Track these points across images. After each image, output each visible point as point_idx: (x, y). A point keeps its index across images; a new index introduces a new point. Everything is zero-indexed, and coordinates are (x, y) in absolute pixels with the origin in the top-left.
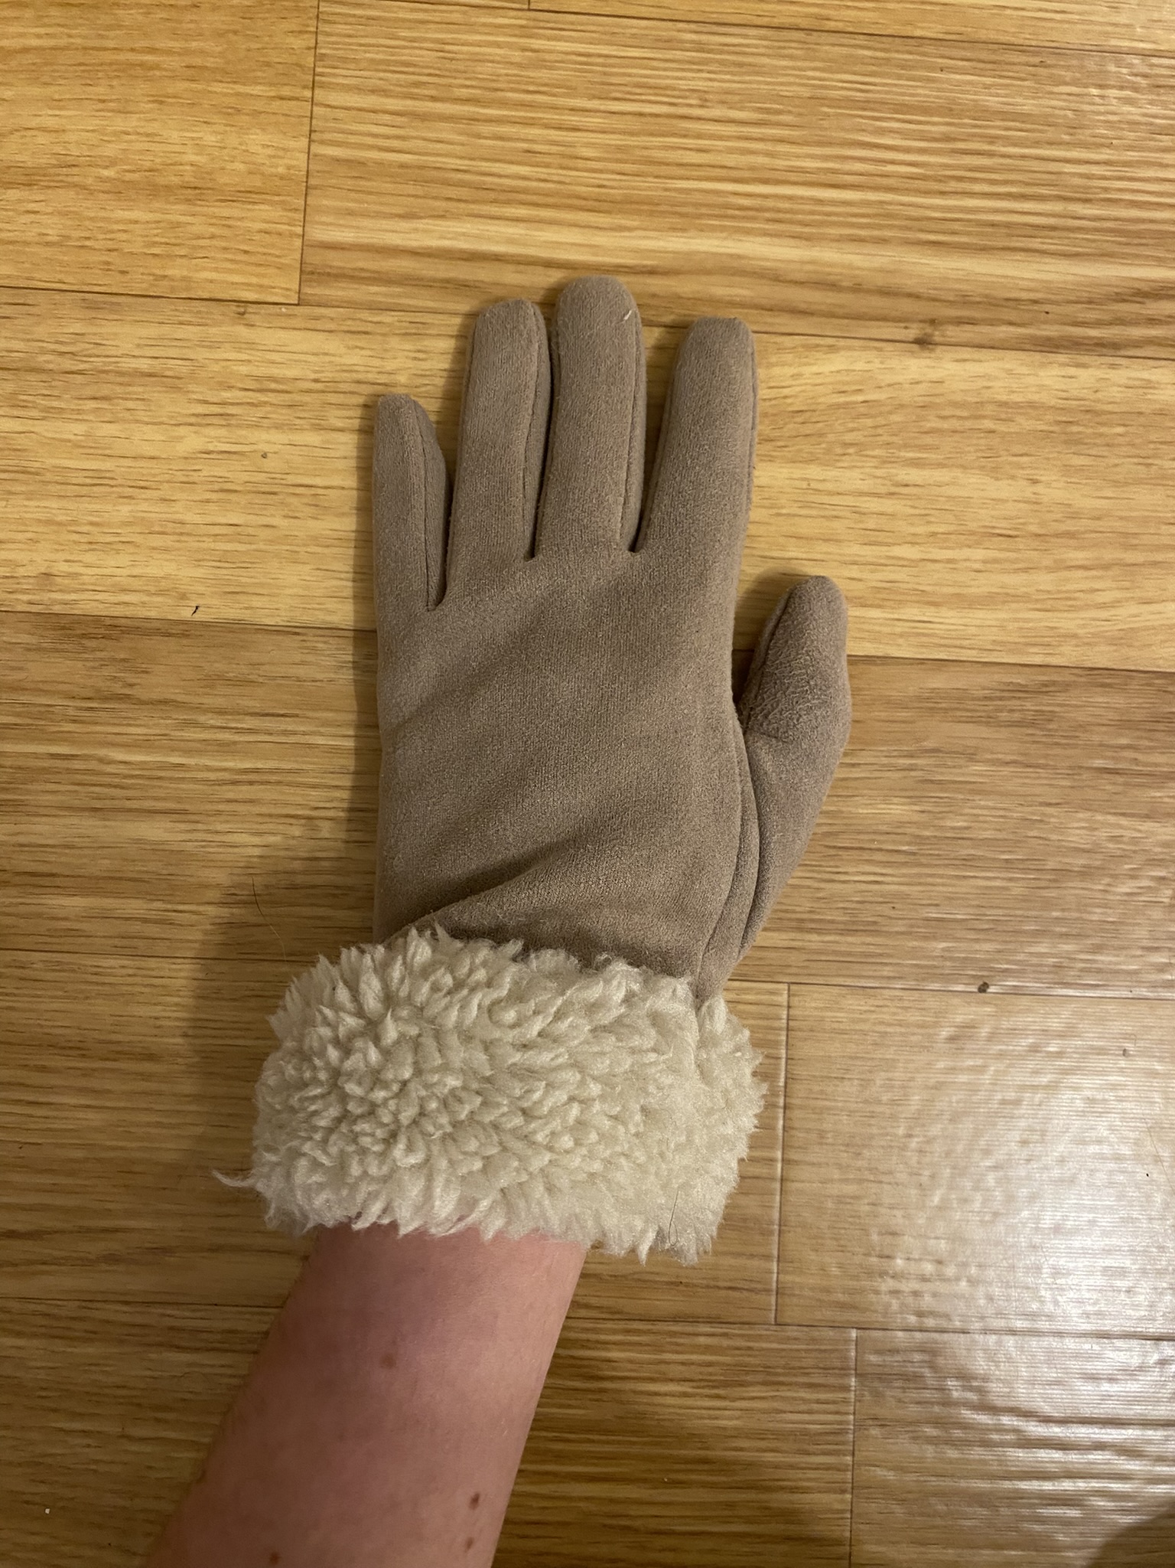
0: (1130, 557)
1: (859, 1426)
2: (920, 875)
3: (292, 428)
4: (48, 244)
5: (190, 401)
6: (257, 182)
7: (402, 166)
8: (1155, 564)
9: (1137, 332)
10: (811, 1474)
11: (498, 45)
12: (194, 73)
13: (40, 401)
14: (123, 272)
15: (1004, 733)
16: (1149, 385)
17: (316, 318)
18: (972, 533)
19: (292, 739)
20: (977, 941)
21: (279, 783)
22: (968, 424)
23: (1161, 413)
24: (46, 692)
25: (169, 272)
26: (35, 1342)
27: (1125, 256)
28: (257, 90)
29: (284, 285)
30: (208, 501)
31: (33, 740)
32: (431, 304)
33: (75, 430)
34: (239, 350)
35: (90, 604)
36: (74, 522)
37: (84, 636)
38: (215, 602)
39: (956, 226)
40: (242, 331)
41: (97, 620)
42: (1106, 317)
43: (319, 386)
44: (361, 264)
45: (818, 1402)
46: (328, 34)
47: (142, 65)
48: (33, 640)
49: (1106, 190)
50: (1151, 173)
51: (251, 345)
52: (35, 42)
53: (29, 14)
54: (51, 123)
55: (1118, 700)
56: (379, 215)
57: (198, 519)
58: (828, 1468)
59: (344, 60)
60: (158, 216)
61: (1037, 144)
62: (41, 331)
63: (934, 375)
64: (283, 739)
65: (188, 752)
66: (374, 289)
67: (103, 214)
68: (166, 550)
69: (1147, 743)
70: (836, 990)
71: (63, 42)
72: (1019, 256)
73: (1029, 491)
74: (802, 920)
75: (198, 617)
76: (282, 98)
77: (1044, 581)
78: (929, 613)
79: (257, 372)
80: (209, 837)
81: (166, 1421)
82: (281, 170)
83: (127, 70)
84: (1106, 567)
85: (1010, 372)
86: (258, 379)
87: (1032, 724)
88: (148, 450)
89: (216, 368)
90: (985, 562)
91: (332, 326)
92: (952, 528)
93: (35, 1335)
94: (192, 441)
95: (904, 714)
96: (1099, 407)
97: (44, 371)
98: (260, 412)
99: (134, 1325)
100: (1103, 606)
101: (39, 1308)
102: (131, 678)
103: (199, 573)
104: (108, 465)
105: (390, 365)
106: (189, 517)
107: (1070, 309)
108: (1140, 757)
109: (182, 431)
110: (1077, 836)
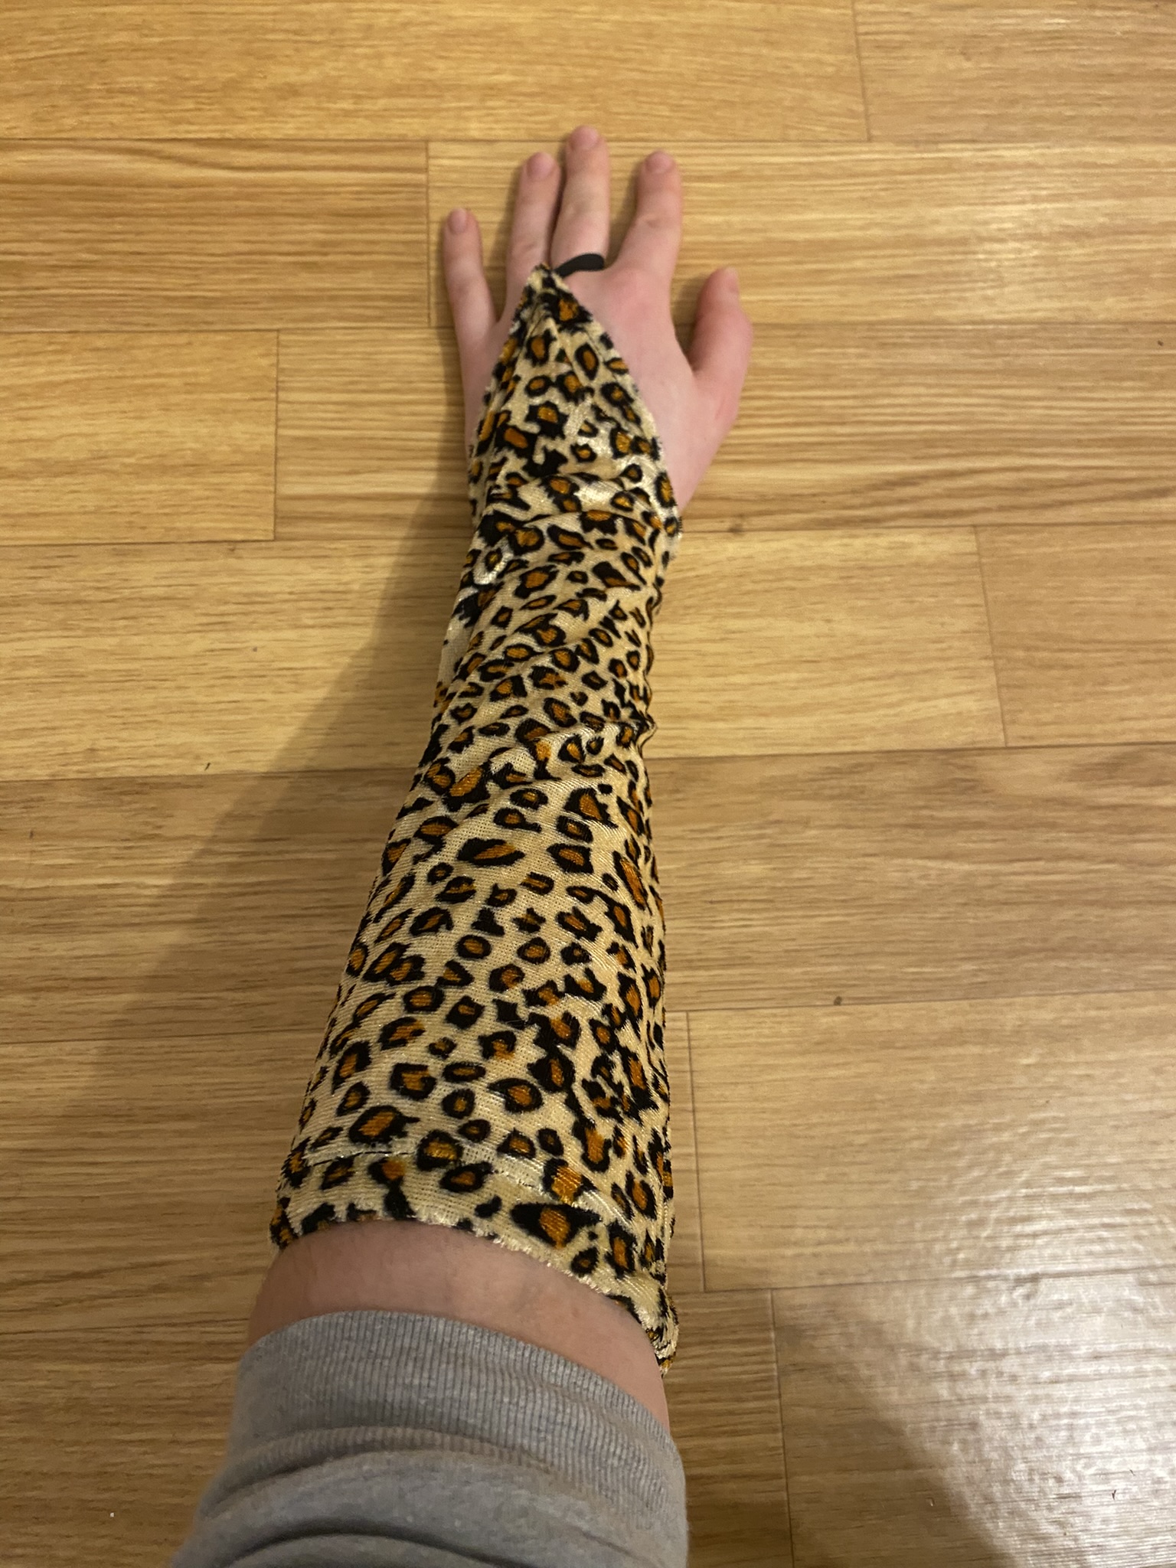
0: (908, 668)
1: (783, 1372)
2: (777, 918)
3: (277, 629)
4: (85, 513)
5: (196, 615)
6: (238, 458)
7: (345, 438)
8: (926, 672)
9: (891, 510)
10: (746, 1418)
11: (409, 352)
12: (191, 388)
13: (83, 624)
14: (144, 528)
15: (829, 805)
16: (905, 546)
17: (290, 549)
18: (786, 662)
19: (287, 856)
20: (828, 964)
21: (278, 891)
22: (775, 585)
23: (917, 565)
24: (95, 838)
25: (178, 525)
26: (98, 1367)
27: (877, 458)
28: (237, 395)
29: (263, 528)
30: (213, 686)
31: (84, 876)
32: (372, 533)
33: (109, 642)
34: (231, 576)
35: (126, 769)
36: (111, 709)
37: (122, 793)
38: (222, 759)
39: (749, 449)
40: (232, 562)
41: (131, 780)
42: (868, 501)
43: (293, 597)
44: (319, 509)
45: (747, 1355)
46: (287, 354)
47: (152, 386)
48: (84, 799)
49: (855, 415)
50: (886, 401)
51: (240, 572)
52: (73, 376)
53: (68, 357)
54: (85, 430)
55: (912, 773)
56: (329, 474)
57: (205, 699)
58: (761, 1411)
59: (296, 370)
60: (168, 487)
61: (802, 388)
62: (83, 574)
63: (745, 553)
64: (280, 858)
65: (206, 874)
66: (331, 525)
67: (126, 489)
68: (182, 724)
69: (938, 803)
70: (724, 1013)
71: (96, 374)
72: (799, 465)
73: (825, 628)
74: (691, 961)
75: (211, 771)
76: (254, 400)
77: (845, 691)
78: (762, 722)
79: (246, 590)
80: (225, 938)
81: (208, 1425)
82: (257, 448)
83: (141, 391)
84: (891, 677)
85: (802, 546)
86: (246, 595)
87: (848, 796)
88: (167, 652)
89: (216, 589)
90: (798, 681)
91: (298, 553)
92: (769, 660)
93: (96, 1360)
94: (199, 643)
95: (751, 797)
96: (870, 564)
97: (86, 602)
98: (250, 619)
99: (177, 1344)
100: (891, 706)
101: (101, 1336)
102: (159, 821)
103: (208, 739)
104: (136, 665)
105: (346, 578)
106: (201, 698)
107: (840, 498)
108: (934, 813)
109: (191, 636)
110: (894, 876)
